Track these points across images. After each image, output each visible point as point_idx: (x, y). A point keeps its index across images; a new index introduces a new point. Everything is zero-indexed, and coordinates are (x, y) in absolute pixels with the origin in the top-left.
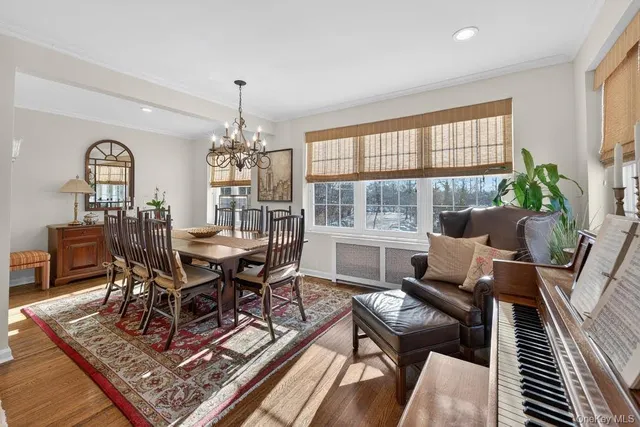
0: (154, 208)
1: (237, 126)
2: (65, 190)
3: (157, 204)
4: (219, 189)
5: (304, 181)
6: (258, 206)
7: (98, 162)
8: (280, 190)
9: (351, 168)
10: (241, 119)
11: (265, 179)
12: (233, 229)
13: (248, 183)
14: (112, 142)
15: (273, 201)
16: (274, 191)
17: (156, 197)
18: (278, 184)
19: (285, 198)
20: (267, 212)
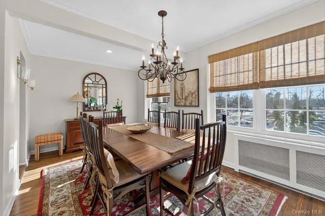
0: (116, 110)
1: (160, 48)
2: (72, 100)
3: (118, 108)
4: (151, 99)
5: (208, 92)
6: (176, 110)
7: (89, 85)
8: (190, 98)
9: (251, 79)
10: (164, 41)
11: (179, 92)
12: (159, 126)
13: (168, 94)
14: (96, 74)
15: (185, 106)
16: (185, 99)
17: (118, 104)
18: (189, 94)
19: (194, 104)
20: (183, 114)
